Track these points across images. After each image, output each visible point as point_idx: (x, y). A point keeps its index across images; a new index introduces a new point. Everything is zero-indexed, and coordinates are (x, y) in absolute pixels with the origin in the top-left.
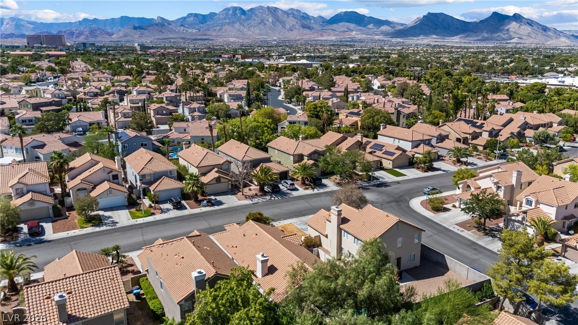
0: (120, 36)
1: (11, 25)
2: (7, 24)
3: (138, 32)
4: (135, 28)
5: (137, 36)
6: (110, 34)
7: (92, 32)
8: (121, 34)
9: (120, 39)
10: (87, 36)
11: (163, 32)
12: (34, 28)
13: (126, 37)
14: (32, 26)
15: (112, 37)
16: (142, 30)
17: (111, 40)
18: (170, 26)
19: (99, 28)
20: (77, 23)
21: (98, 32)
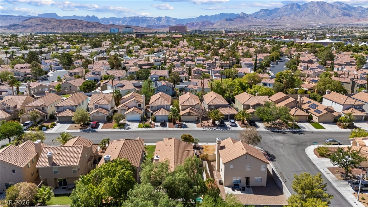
0: (217, 25)
1: (165, 21)
2: (163, 20)
3: (228, 22)
4: (227, 20)
5: (227, 25)
6: (212, 24)
7: (203, 24)
8: (218, 24)
9: (218, 27)
10: (200, 26)
11: (243, 22)
12: (175, 22)
13: (221, 25)
14: (174, 21)
15: (214, 26)
16: (231, 21)
17: (213, 27)
18: (248, 18)
19: (207, 21)
20: (197, 18)
21: (207, 23)
